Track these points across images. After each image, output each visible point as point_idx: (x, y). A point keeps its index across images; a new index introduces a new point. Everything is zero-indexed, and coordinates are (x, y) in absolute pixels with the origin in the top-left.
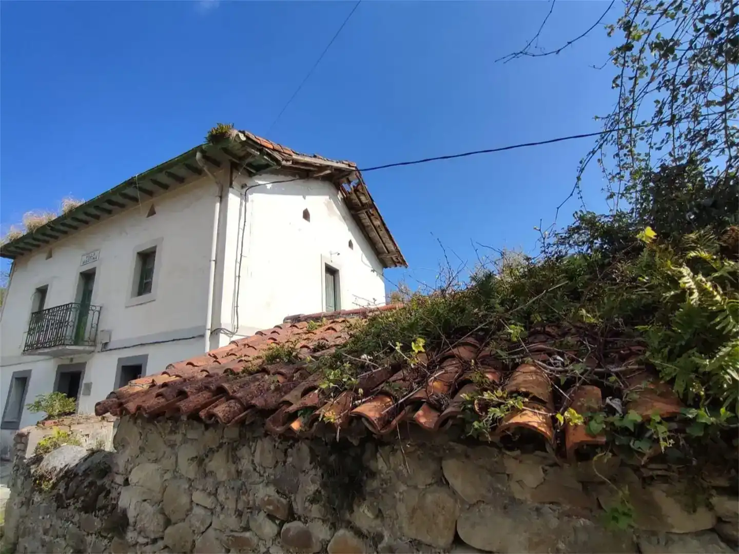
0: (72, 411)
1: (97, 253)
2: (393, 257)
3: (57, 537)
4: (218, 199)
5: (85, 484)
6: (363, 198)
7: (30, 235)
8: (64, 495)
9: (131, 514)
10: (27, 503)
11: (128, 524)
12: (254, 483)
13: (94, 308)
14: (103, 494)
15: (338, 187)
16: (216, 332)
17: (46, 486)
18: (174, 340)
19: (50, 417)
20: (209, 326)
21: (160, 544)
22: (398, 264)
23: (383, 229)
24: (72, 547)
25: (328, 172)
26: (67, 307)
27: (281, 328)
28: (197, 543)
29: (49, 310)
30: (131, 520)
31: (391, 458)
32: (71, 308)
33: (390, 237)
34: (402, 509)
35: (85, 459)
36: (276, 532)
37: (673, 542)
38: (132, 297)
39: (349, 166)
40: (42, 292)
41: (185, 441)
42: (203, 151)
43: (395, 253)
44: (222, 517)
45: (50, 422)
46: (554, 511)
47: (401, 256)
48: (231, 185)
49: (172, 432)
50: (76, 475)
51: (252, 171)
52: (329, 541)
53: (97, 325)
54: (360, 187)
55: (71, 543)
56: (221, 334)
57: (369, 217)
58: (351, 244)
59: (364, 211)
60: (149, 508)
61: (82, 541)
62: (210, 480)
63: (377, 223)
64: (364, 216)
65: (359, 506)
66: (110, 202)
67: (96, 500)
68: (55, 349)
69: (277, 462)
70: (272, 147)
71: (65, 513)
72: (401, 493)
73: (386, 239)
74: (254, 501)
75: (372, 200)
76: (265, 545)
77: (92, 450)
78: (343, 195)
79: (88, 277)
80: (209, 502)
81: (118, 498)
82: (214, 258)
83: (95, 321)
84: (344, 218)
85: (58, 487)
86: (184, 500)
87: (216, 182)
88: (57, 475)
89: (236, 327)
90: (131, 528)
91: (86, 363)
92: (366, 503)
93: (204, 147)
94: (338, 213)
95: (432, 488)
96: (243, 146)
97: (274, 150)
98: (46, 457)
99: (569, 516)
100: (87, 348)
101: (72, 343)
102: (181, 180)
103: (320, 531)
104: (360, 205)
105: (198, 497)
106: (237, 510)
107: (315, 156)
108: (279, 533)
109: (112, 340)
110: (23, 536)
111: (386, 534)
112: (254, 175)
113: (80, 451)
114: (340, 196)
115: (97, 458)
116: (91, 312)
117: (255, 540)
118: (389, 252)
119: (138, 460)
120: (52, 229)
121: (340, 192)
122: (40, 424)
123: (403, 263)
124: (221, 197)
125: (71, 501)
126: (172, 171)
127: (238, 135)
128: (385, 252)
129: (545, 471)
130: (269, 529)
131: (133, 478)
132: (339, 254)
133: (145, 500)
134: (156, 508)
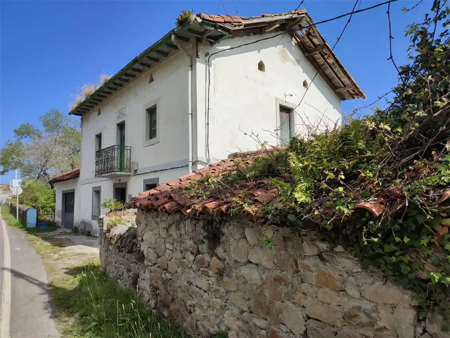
0: (120, 208)
1: (124, 110)
2: (349, 89)
3: (120, 264)
4: (190, 68)
5: (128, 241)
6: (315, 41)
7: (87, 101)
8: (121, 246)
9: (145, 253)
10: (107, 250)
11: (145, 258)
12: (185, 239)
13: (127, 148)
14: (135, 246)
15: (292, 34)
16: (195, 163)
17: (113, 242)
18: (172, 169)
19: (111, 211)
20: (191, 160)
21: (157, 265)
22: (355, 96)
23: (337, 65)
24: (126, 268)
25: (277, 26)
26: (112, 148)
27: (225, 162)
28: (169, 264)
29: (104, 149)
30: (145, 256)
31: (229, 228)
32: (115, 148)
33: (345, 73)
34: (232, 248)
35: (127, 231)
36: (194, 259)
37: (306, 258)
38: (146, 140)
39: (298, 14)
40: (99, 137)
41: (162, 221)
42: (175, 34)
43: (351, 86)
44: (176, 253)
45: (111, 213)
46: (275, 248)
47: (358, 88)
48: (197, 56)
49: (157, 217)
50: (124, 237)
51: (211, 40)
52: (210, 262)
53: (130, 158)
54: (311, 31)
55: (126, 267)
56: (198, 165)
57: (323, 56)
58: (305, 84)
59: (318, 52)
60: (151, 251)
61: (130, 266)
62: (171, 238)
63: (331, 61)
64: (318, 56)
65: (219, 247)
66: (126, 75)
67: (132, 248)
68: (110, 174)
69: (193, 230)
70: (223, 20)
71: (122, 254)
72: (231, 242)
73: (341, 74)
74: (186, 247)
75: (324, 41)
76: (190, 264)
77: (129, 227)
78: (297, 40)
79: (121, 126)
80: (171, 247)
81: (140, 247)
82: (190, 112)
83: (129, 156)
84: (298, 61)
85: (118, 243)
86: (163, 246)
87: (187, 55)
88: (117, 238)
89: (208, 159)
90: (145, 259)
91: (127, 182)
92: (221, 247)
93: (175, 30)
94: (292, 57)
95: (241, 240)
96: (201, 26)
97: (225, 22)
98: (112, 229)
99: (279, 250)
100: (127, 173)
101: (119, 170)
102: (166, 54)
103: (207, 258)
104: (313, 47)
105: (168, 246)
106: (180, 250)
107: (263, 16)
108: (194, 260)
109: (139, 168)
110: (108, 265)
111: (227, 258)
112: (215, 43)
113: (125, 228)
114: (294, 42)
115: (132, 230)
116: (126, 151)
117: (187, 262)
118: (345, 86)
119: (145, 230)
120: (98, 96)
121: (293, 39)
122: (107, 214)
123: (360, 94)
124: (191, 66)
125: (124, 249)
126: (159, 49)
127: (196, 19)
128: (341, 87)
129: (274, 233)
130: (192, 258)
131: (144, 238)
132: (291, 95)
133: (150, 247)
134: (153, 251)
